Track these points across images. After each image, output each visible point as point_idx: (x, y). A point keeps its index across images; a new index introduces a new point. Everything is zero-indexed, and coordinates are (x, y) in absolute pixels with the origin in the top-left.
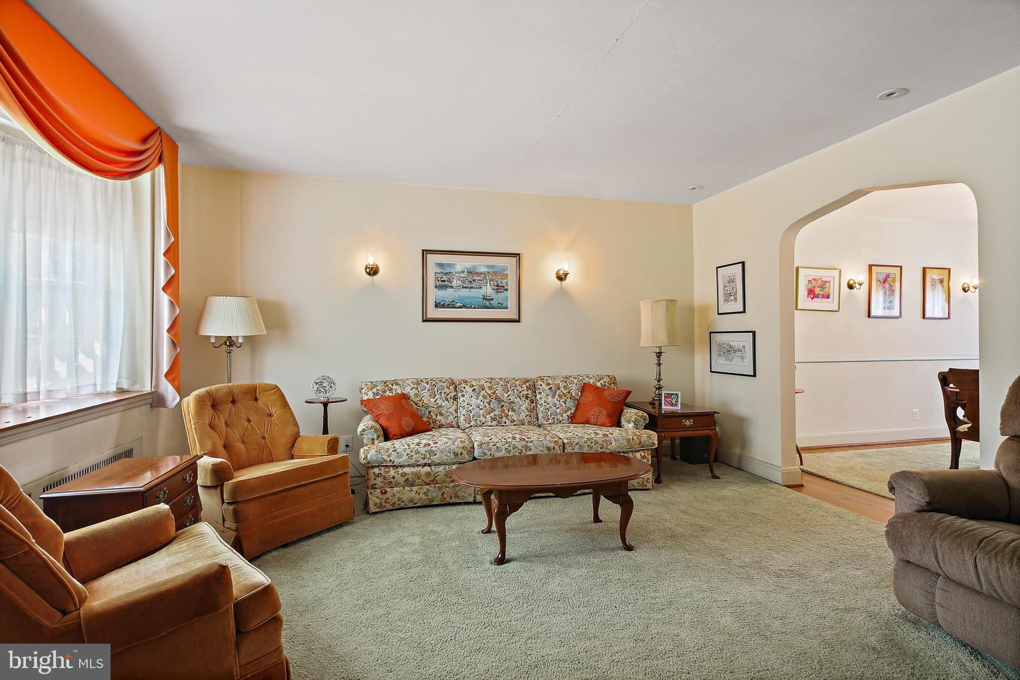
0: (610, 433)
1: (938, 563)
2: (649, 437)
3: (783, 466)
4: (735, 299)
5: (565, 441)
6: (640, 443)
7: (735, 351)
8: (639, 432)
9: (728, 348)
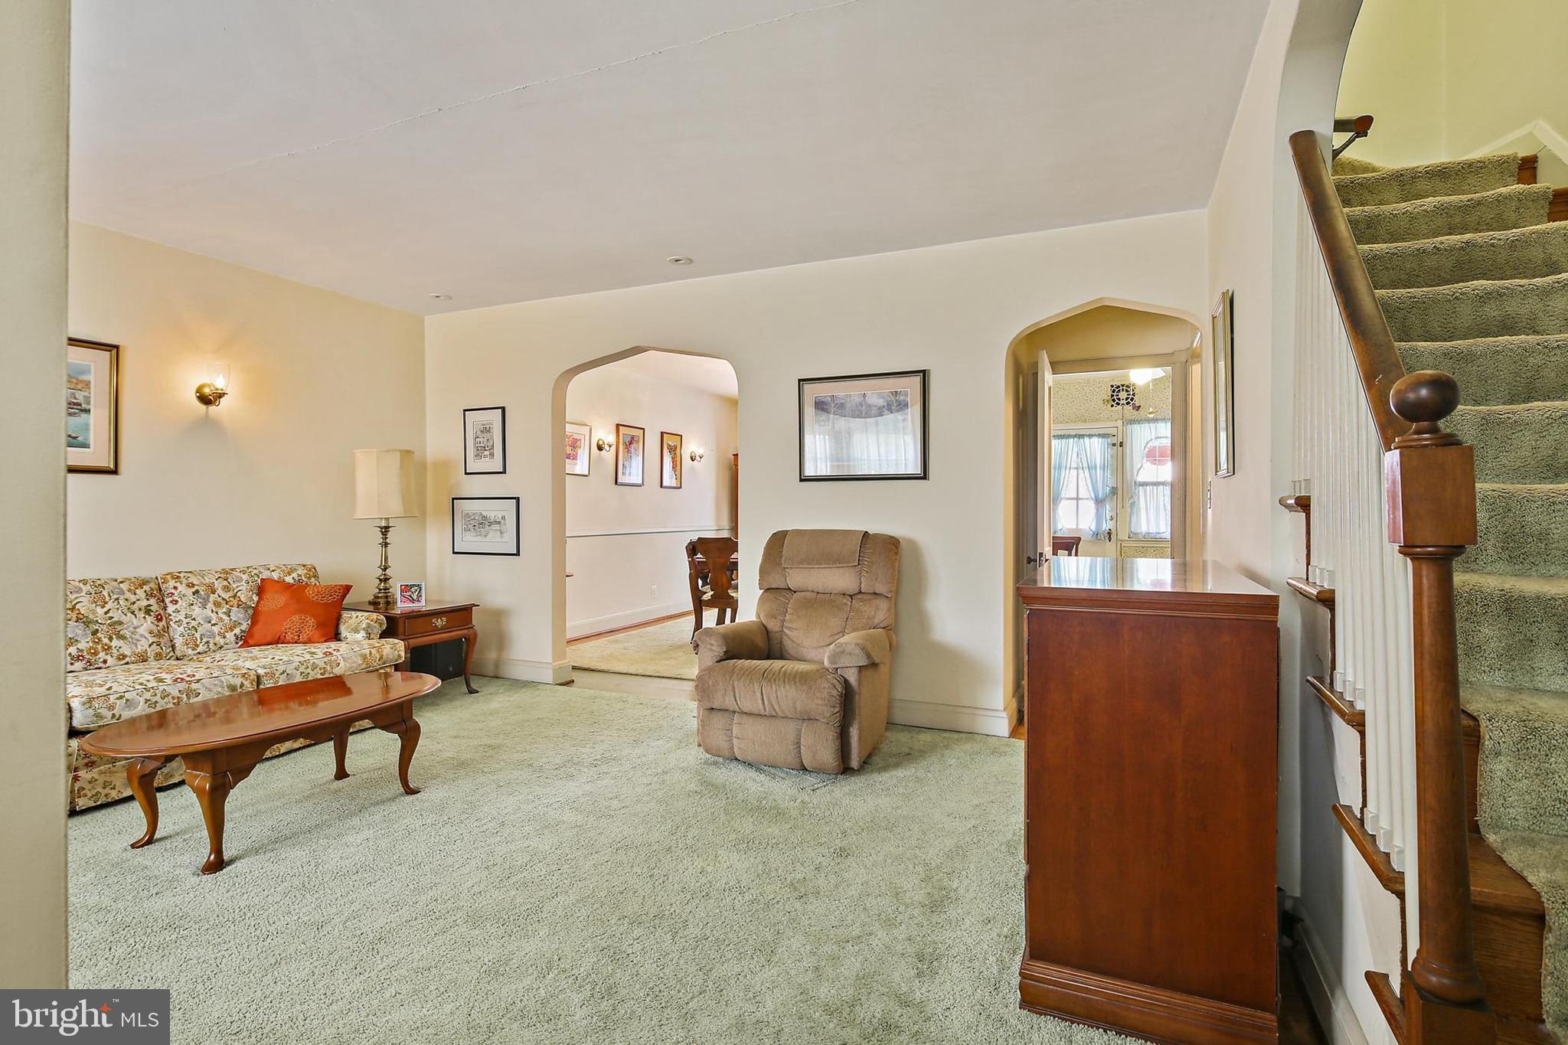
0: (334, 650)
1: (736, 700)
2: (394, 647)
3: (554, 661)
4: (492, 455)
5: (261, 672)
6: (381, 658)
7: (490, 524)
8: (378, 643)
9: (480, 519)
